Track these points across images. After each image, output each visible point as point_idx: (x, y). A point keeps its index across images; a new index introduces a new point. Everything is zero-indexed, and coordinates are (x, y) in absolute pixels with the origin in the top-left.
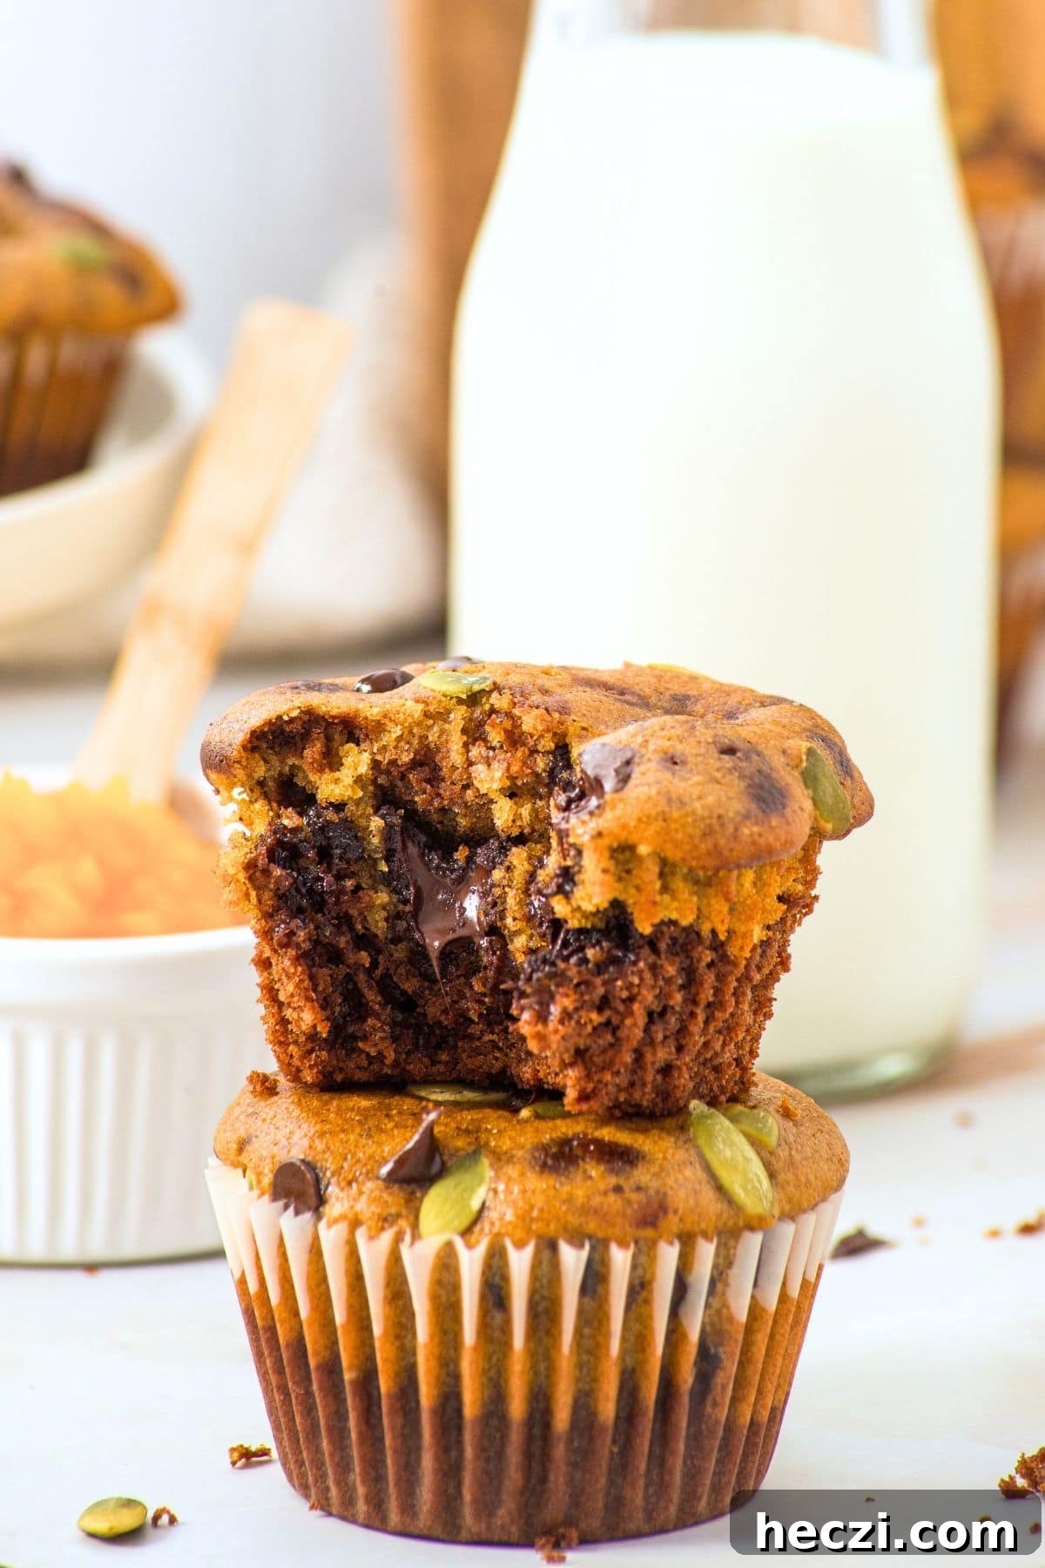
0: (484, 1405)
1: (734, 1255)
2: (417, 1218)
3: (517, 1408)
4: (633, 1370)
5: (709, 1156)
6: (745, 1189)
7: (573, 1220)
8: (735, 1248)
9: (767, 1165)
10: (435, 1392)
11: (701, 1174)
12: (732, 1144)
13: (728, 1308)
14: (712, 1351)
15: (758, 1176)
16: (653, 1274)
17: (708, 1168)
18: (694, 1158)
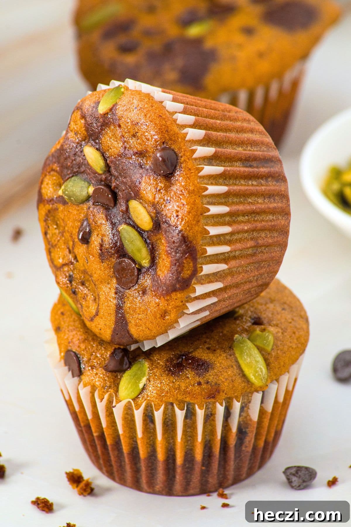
0: (148, 453)
1: (251, 399)
2: (118, 388)
3: (161, 455)
4: (210, 441)
5: (241, 362)
6: (254, 376)
7: (180, 397)
8: (251, 397)
9: (266, 360)
10: (128, 447)
11: (236, 371)
12: (250, 355)
13: (250, 416)
14: (244, 430)
15: (261, 369)
16: (215, 412)
17: (239, 367)
18: (234, 364)
